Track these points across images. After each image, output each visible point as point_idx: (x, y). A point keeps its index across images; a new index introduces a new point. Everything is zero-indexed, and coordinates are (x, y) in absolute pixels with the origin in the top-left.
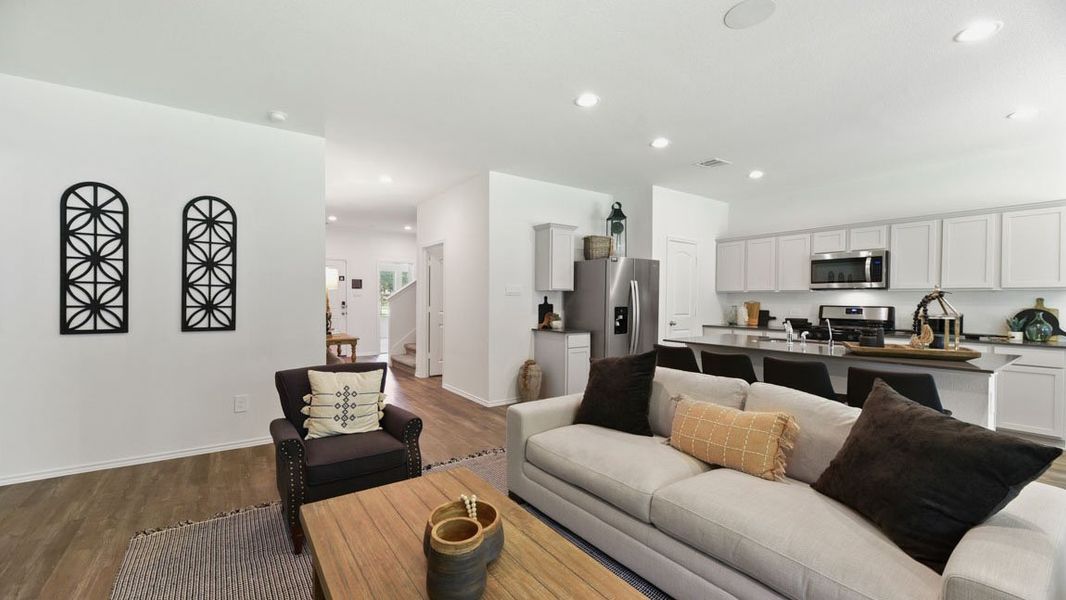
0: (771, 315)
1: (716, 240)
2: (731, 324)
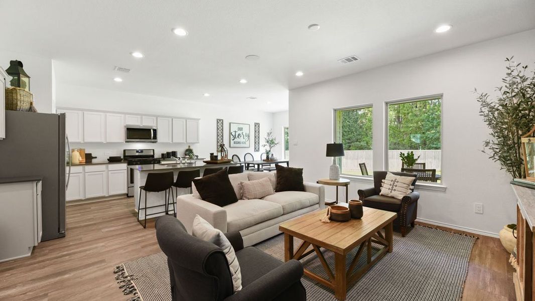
0: (93, 156)
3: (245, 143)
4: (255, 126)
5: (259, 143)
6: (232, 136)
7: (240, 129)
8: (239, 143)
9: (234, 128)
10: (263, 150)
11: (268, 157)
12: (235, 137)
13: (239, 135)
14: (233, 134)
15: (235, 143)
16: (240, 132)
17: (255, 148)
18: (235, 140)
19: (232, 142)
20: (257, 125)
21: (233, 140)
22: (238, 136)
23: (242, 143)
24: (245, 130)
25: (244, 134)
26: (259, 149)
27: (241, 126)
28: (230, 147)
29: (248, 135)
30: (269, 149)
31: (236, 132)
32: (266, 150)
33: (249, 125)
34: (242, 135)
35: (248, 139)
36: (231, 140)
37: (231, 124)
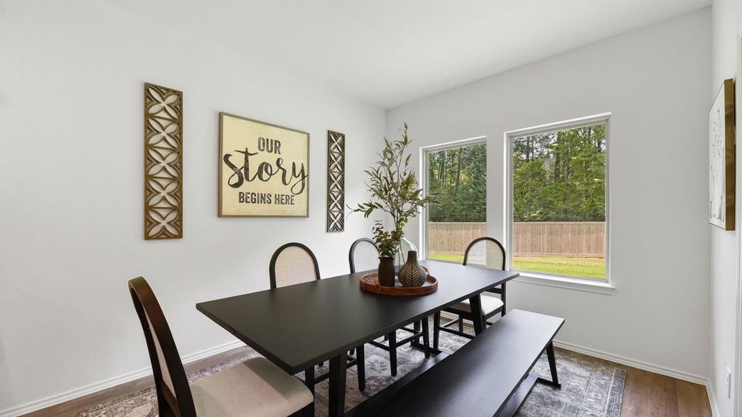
3: (289, 200)
4: (330, 141)
5: (342, 202)
6: (227, 171)
7: (275, 146)
8: (263, 198)
9: (238, 138)
10: (358, 226)
11: (386, 262)
12: (243, 176)
13: (263, 167)
14: (238, 160)
15: (242, 198)
16: (271, 158)
17: (329, 221)
18: (246, 187)
19: (230, 195)
20: (335, 139)
21: (236, 185)
22: (259, 174)
23: (279, 200)
24: (292, 153)
25: (287, 165)
26: (342, 221)
27: (273, 134)
28: (220, 215)
29: (302, 171)
30: (390, 228)
31: (247, 154)
32: (378, 229)
33: (306, 136)
34: (275, 168)
35: (303, 185)
36: (226, 189)
37: (225, 118)
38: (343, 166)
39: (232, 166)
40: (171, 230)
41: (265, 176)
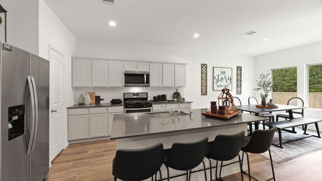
0: (101, 98)
1: (72, 57)
2: (80, 104)
3: (227, 86)
5: (241, 86)
6: (215, 80)
7: (223, 73)
8: (222, 86)
9: (217, 72)
11: (263, 103)
12: (218, 81)
13: (222, 78)
15: (218, 86)
16: (223, 76)
18: (219, 83)
19: (215, 85)
20: (239, 69)
21: (216, 83)
22: (221, 80)
24: (228, 74)
25: (227, 77)
26: (241, 92)
27: (224, 70)
28: (213, 90)
29: (230, 78)
30: (264, 93)
31: (218, 76)
32: (261, 94)
33: (231, 69)
34: (224, 78)
35: (231, 82)
36: (215, 84)
37: (215, 68)
38: (241, 76)
39: (216, 79)
40: (203, 93)
41: (222, 80)
